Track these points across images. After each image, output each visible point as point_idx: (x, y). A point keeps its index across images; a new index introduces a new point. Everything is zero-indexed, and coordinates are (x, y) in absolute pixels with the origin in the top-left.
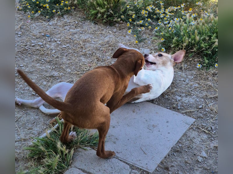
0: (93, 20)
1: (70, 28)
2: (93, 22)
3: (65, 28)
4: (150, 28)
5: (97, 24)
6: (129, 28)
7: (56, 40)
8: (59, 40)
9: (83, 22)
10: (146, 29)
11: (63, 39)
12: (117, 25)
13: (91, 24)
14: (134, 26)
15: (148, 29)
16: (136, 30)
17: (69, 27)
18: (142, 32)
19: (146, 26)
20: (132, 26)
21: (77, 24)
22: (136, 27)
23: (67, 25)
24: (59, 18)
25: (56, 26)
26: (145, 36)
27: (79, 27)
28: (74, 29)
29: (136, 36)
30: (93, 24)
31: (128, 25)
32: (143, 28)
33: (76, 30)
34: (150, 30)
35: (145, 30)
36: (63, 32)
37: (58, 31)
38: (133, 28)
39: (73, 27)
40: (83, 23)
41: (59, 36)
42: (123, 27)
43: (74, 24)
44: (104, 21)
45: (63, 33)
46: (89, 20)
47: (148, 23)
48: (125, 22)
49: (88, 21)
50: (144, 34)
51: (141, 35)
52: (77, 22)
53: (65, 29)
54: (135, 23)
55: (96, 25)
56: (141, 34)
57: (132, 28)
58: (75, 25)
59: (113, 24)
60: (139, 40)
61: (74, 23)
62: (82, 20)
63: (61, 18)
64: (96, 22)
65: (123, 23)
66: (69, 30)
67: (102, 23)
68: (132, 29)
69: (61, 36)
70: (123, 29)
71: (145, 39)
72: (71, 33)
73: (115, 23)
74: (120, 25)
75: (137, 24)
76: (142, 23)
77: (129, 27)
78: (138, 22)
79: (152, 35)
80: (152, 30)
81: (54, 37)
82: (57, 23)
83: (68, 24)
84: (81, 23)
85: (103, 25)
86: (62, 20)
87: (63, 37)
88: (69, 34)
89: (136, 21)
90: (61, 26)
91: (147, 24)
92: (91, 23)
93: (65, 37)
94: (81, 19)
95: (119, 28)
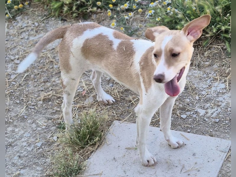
0: (59, 17)
1: (29, 35)
2: (60, 19)
3: (22, 37)
4: (140, 12)
5: (66, 20)
6: (112, 18)
7: (12, 58)
8: (17, 57)
9: (45, 21)
10: (135, 13)
11: (22, 54)
12: (94, 17)
13: (58, 23)
14: (118, 13)
15: (138, 13)
16: (122, 18)
17: (27, 33)
18: (131, 20)
19: (135, 10)
20: (115, 14)
21: (37, 27)
22: (120, 13)
23: (24, 31)
24: (10, 23)
25: (8, 37)
26: (135, 25)
27: (42, 30)
28: (35, 36)
29: (123, 29)
30: (60, 22)
31: (109, 13)
32: (131, 14)
33: (38, 36)
34: (142, 14)
35: (134, 16)
36: (20, 43)
37: (13, 43)
38: (117, 16)
39: (32, 33)
40: (46, 23)
41: (15, 51)
42: (103, 19)
43: (33, 28)
44: (74, 15)
45: (20, 45)
46: (53, 17)
47: (136, 5)
48: (104, 10)
49: (53, 19)
50: (134, 22)
51: (130, 25)
52: (36, 24)
53: (22, 39)
54: (118, 9)
55: (65, 22)
56: (130, 23)
57: (115, 16)
58: (35, 29)
59: (89, 15)
60: (129, 33)
61: (34, 25)
62: (44, 20)
63: (13, 22)
64: (64, 18)
65: (101, 13)
66: (28, 39)
67: (73, 18)
68: (115, 18)
69: (18, 51)
70: (103, 20)
71: (137, 30)
72: (32, 43)
73: (90, 14)
74: (98, 16)
75: (120, 9)
76: (128, 7)
77: (112, 16)
78: (122, 7)
79: (145, 21)
80: (143, 14)
81: (9, 55)
82: (8, 32)
83: (25, 29)
84: (43, 25)
85: (74, 20)
86: (14, 25)
87: (21, 51)
88: (30, 45)
89: (119, 5)
90: (15, 34)
91: (135, 7)
92: (57, 21)
93: (24, 51)
94: (42, 18)
95: (98, 20)
